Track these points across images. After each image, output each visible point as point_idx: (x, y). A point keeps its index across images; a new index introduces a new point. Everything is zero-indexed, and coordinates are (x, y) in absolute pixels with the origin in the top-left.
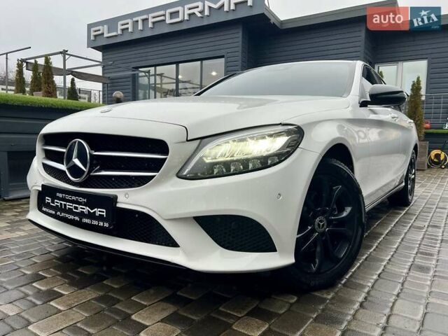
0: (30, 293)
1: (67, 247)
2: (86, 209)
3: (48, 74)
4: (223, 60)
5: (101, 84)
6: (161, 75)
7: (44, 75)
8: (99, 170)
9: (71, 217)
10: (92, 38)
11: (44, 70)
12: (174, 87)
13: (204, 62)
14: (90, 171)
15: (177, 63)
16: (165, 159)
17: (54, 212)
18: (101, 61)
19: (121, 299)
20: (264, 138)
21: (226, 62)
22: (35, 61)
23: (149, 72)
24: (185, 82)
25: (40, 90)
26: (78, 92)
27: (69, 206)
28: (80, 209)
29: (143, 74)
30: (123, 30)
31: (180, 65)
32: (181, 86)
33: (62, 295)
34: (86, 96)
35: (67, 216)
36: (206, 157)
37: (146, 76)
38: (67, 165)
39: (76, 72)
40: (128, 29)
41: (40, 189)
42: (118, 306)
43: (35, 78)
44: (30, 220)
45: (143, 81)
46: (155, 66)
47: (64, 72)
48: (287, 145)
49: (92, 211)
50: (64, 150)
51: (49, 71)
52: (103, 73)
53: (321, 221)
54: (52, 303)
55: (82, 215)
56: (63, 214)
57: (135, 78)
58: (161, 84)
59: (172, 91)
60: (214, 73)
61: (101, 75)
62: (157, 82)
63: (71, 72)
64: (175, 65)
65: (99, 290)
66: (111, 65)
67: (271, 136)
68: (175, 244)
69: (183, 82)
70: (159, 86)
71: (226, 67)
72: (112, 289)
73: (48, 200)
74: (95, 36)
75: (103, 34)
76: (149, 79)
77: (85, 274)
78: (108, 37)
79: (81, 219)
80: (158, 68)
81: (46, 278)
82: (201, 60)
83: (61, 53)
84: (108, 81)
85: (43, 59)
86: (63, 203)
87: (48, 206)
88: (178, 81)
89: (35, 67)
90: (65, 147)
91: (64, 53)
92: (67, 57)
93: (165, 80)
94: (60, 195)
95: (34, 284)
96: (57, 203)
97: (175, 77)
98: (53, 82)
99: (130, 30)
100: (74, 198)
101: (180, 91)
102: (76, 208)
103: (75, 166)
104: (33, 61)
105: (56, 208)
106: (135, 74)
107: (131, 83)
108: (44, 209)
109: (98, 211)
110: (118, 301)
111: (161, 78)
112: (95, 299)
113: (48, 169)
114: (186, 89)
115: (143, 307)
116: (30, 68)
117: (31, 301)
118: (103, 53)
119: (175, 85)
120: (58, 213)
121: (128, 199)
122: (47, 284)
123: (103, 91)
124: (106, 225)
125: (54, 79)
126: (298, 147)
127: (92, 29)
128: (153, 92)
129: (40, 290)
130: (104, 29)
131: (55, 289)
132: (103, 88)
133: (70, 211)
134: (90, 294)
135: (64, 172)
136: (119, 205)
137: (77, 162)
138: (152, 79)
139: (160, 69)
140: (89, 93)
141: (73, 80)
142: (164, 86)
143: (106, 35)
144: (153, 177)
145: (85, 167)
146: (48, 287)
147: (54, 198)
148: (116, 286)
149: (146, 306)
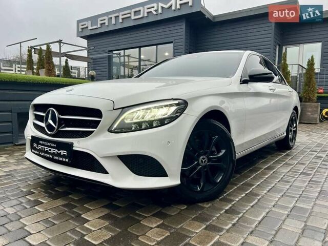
0: (24, 201)
1: (51, 175)
2: (56, 151)
3: (49, 57)
4: (171, 45)
5: (87, 63)
6: (128, 56)
7: (46, 58)
8: (63, 127)
9: (48, 156)
10: (80, 30)
11: (46, 54)
12: (137, 64)
13: (158, 46)
14: (58, 128)
15: (140, 47)
16: (100, 121)
17: (38, 153)
18: (86, 47)
19: (78, 205)
20: (162, 108)
21: (174, 46)
22: (40, 48)
23: (120, 54)
24: (146, 60)
25: (44, 68)
26: (70, 68)
27: (47, 149)
28: (52, 150)
29: (116, 55)
30: (101, 24)
31: (142, 48)
32: (142, 63)
33: (43, 203)
34: (76, 71)
35: (45, 155)
36: (127, 119)
37: (118, 57)
38: (46, 123)
39: (69, 55)
40: (105, 23)
41: (31, 138)
42: (75, 210)
43: (40, 60)
44: (26, 158)
45: (115, 60)
46: (124, 49)
47: (59, 55)
48: (176, 112)
49: (59, 152)
50: (44, 114)
51: (49, 54)
52: (88, 55)
53: (204, 159)
54: (36, 207)
55: (53, 154)
56: (43, 154)
57: (110, 58)
58: (129, 62)
59: (136, 67)
60: (167, 54)
61: (86, 56)
62: (126, 61)
63: (65, 55)
64: (138, 49)
65: (66, 201)
66: (93, 49)
67: (166, 106)
68: (106, 172)
69: (144, 61)
70: (127, 63)
71: (174, 50)
72: (73, 200)
73: (35, 145)
74: (82, 29)
75: (87, 27)
76: (120, 59)
77: (59, 191)
78: (91, 30)
79: (53, 157)
80: (126, 51)
81: (34, 193)
82: (157, 45)
83: (57, 42)
84: (92, 61)
85: (46, 46)
86: (43, 147)
87: (35, 149)
88: (140, 60)
89: (40, 52)
90: (44, 112)
91: (60, 42)
92: (62, 44)
93: (131, 60)
94: (41, 142)
95: (27, 197)
96: (40, 147)
97: (138, 57)
98: (52, 62)
99: (106, 24)
100: (49, 144)
101: (142, 67)
102: (50, 150)
103: (50, 124)
104: (39, 48)
105: (39, 150)
106: (110, 56)
107: (107, 62)
108: (33, 151)
109: (62, 152)
110: (76, 207)
111: (129, 58)
112: (62, 206)
113: (36, 126)
114: (146, 65)
115: (89, 210)
116: (37, 52)
117: (23, 206)
118: (88, 40)
119: (138, 63)
120: (41, 153)
121: (79, 145)
122: (35, 196)
123: (88, 68)
124: (67, 160)
125: (53, 60)
126: (183, 113)
127: (80, 24)
128: (123, 68)
129: (30, 200)
130: (88, 24)
131: (39, 199)
132: (88, 65)
133: (47, 152)
134: (59, 202)
135: (44, 128)
136: (74, 149)
137: (50, 122)
138: (122, 58)
139: (127, 52)
140: (78, 69)
141: (67, 60)
142: (130, 64)
143: (90, 28)
144: (93, 131)
145: (55, 125)
146: (35, 199)
147: (38, 144)
148: (76, 199)
149: (92, 210)
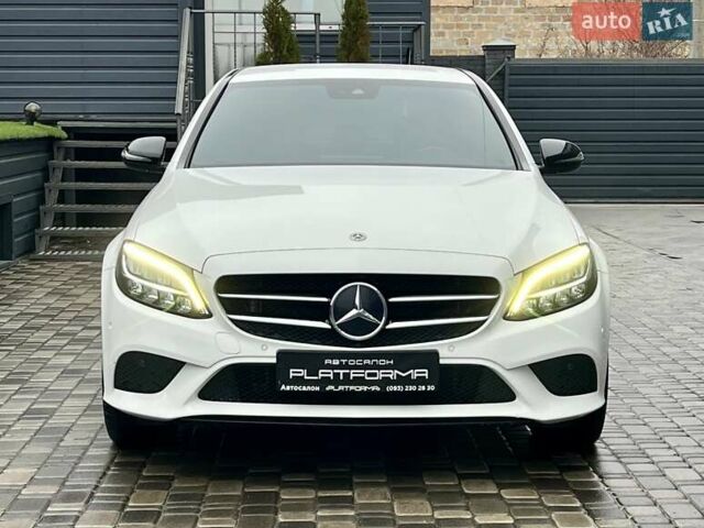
2: (393, 374)
9: (363, 388)
16: (497, 299)
17: (316, 388)
27: (357, 373)
28: (380, 375)
35: (353, 388)
38: (336, 320)
48: (592, 268)
49: (404, 375)
55: (387, 381)
56: (341, 388)
73: (297, 372)
79: (383, 388)
86: (342, 372)
87: (296, 381)
90: (326, 295)
94: (336, 362)
96: (327, 374)
100: (367, 362)
102: (375, 375)
105: (322, 382)
108: (286, 388)
109: (415, 374)
120: (330, 388)
121: (452, 352)
124: (431, 388)
126: (596, 269)
133: (358, 381)
136: (442, 361)
144: (483, 322)
145: (379, 319)
147: (316, 368)
